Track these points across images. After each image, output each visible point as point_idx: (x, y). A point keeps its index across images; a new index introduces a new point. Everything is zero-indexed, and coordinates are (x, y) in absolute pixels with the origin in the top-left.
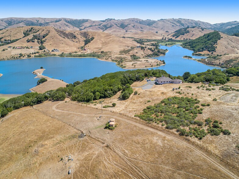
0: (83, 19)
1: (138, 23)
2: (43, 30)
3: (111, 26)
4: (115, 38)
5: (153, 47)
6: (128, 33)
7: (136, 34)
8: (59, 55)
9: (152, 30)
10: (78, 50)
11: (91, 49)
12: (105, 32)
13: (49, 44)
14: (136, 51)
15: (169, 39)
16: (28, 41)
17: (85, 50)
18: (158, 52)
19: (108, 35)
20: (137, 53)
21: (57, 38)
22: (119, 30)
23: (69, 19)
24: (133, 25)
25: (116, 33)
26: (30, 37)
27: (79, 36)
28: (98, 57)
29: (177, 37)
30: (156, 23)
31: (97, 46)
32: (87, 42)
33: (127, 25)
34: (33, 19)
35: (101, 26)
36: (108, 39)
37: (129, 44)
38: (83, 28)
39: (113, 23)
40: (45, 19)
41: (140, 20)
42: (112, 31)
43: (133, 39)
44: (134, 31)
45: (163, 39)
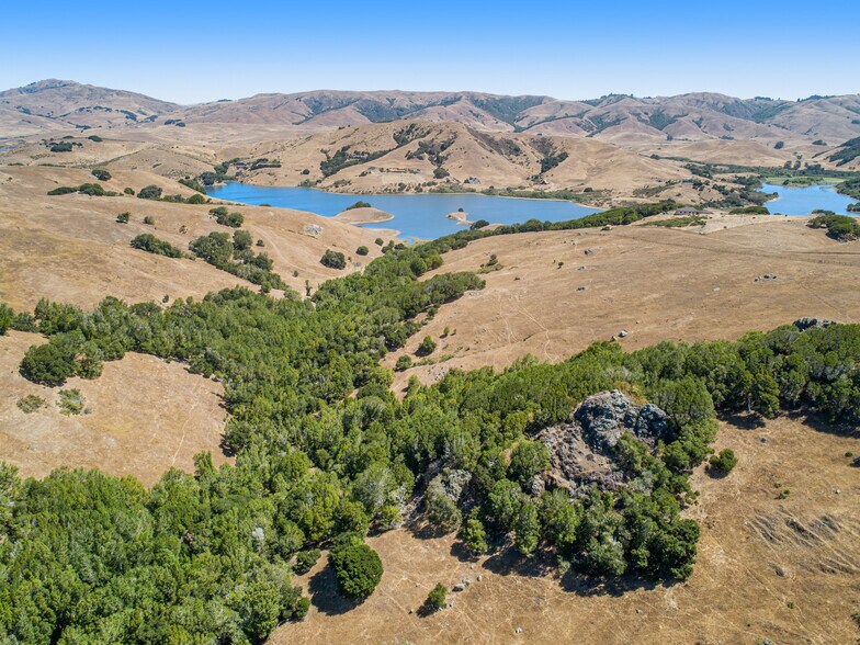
0: (528, 97)
1: (718, 110)
2: (441, 132)
3: (618, 120)
4: (627, 158)
5: (737, 186)
6: (673, 143)
7: (700, 146)
8: (482, 192)
9: (766, 135)
10: (526, 184)
11: (557, 180)
12: (596, 138)
13: (456, 164)
14: (677, 190)
15: (810, 168)
16: (409, 157)
17: (544, 183)
18: (741, 197)
19: (607, 149)
20: (679, 195)
21: (475, 152)
22: (643, 134)
23: (484, 94)
24: (696, 117)
25: (631, 143)
26: (413, 147)
27: (528, 150)
28: (578, 200)
29: (845, 162)
30: (790, 111)
31: (575, 177)
32: (548, 165)
33: (676, 116)
34: (378, 94)
35: (585, 118)
36: (607, 158)
37: (663, 174)
38: (524, 124)
39: (627, 108)
40: (413, 94)
41: (729, 98)
42: (620, 135)
43: (685, 163)
44: (695, 137)
45: (787, 166)
